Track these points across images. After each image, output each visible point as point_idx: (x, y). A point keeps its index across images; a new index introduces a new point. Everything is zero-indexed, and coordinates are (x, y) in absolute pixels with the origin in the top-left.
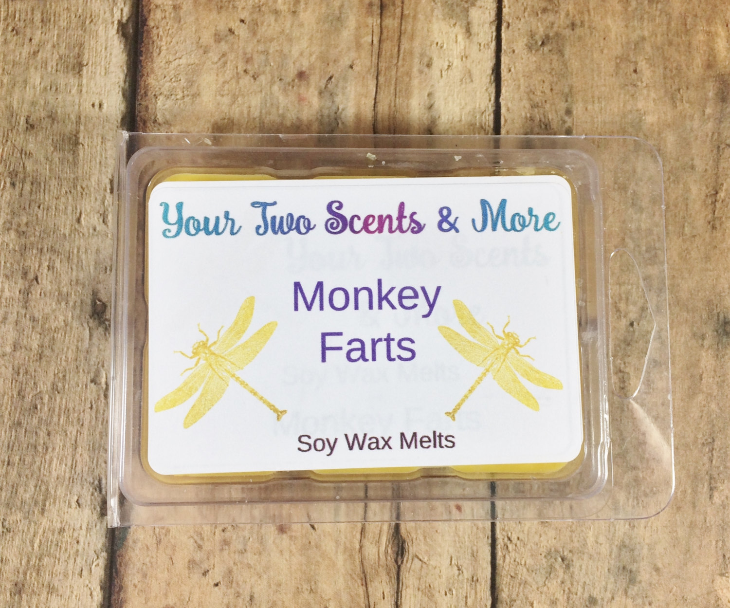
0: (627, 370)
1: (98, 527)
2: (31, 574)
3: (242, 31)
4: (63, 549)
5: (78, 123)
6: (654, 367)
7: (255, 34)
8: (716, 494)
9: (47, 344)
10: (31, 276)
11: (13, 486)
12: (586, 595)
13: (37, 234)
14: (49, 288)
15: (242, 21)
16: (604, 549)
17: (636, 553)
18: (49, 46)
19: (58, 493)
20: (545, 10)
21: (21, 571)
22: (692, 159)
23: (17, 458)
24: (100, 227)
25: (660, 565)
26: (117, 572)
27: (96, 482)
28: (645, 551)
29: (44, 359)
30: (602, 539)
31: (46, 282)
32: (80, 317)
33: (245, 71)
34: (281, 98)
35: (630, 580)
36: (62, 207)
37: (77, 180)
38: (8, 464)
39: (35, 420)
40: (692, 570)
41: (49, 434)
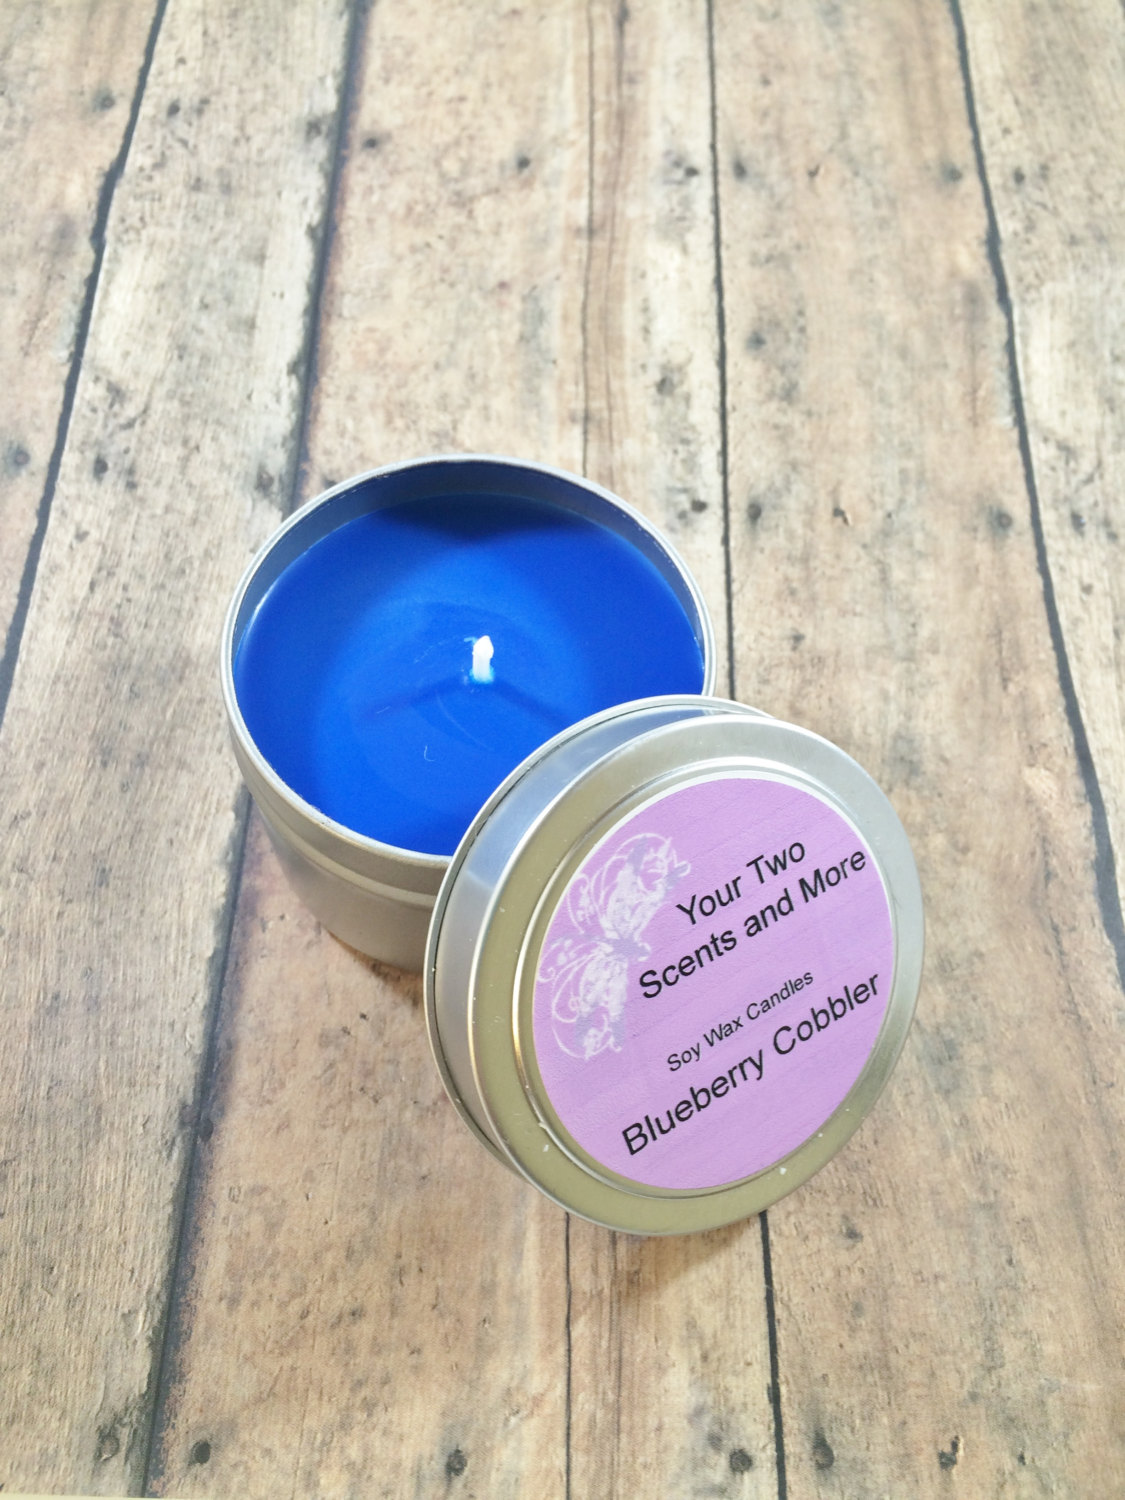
0: (888, 560)
2: (158, 747)
3: (440, 246)
4: (202, 720)
5: (256, 307)
7: (453, 248)
8: (1011, 686)
9: (203, 510)
10: (192, 444)
11: (148, 651)
13: (203, 405)
14: (211, 457)
15: (441, 237)
17: (916, 744)
19: (202, 660)
20: (766, 236)
21: (147, 740)
22: (945, 358)
23: (155, 622)
24: (273, 405)
25: (948, 755)
28: (928, 742)
29: (198, 526)
31: (208, 450)
32: (242, 488)
33: (442, 280)
34: (480, 304)
35: (911, 773)
38: (146, 626)
39: (181, 585)
40: (990, 761)
41: (196, 599)
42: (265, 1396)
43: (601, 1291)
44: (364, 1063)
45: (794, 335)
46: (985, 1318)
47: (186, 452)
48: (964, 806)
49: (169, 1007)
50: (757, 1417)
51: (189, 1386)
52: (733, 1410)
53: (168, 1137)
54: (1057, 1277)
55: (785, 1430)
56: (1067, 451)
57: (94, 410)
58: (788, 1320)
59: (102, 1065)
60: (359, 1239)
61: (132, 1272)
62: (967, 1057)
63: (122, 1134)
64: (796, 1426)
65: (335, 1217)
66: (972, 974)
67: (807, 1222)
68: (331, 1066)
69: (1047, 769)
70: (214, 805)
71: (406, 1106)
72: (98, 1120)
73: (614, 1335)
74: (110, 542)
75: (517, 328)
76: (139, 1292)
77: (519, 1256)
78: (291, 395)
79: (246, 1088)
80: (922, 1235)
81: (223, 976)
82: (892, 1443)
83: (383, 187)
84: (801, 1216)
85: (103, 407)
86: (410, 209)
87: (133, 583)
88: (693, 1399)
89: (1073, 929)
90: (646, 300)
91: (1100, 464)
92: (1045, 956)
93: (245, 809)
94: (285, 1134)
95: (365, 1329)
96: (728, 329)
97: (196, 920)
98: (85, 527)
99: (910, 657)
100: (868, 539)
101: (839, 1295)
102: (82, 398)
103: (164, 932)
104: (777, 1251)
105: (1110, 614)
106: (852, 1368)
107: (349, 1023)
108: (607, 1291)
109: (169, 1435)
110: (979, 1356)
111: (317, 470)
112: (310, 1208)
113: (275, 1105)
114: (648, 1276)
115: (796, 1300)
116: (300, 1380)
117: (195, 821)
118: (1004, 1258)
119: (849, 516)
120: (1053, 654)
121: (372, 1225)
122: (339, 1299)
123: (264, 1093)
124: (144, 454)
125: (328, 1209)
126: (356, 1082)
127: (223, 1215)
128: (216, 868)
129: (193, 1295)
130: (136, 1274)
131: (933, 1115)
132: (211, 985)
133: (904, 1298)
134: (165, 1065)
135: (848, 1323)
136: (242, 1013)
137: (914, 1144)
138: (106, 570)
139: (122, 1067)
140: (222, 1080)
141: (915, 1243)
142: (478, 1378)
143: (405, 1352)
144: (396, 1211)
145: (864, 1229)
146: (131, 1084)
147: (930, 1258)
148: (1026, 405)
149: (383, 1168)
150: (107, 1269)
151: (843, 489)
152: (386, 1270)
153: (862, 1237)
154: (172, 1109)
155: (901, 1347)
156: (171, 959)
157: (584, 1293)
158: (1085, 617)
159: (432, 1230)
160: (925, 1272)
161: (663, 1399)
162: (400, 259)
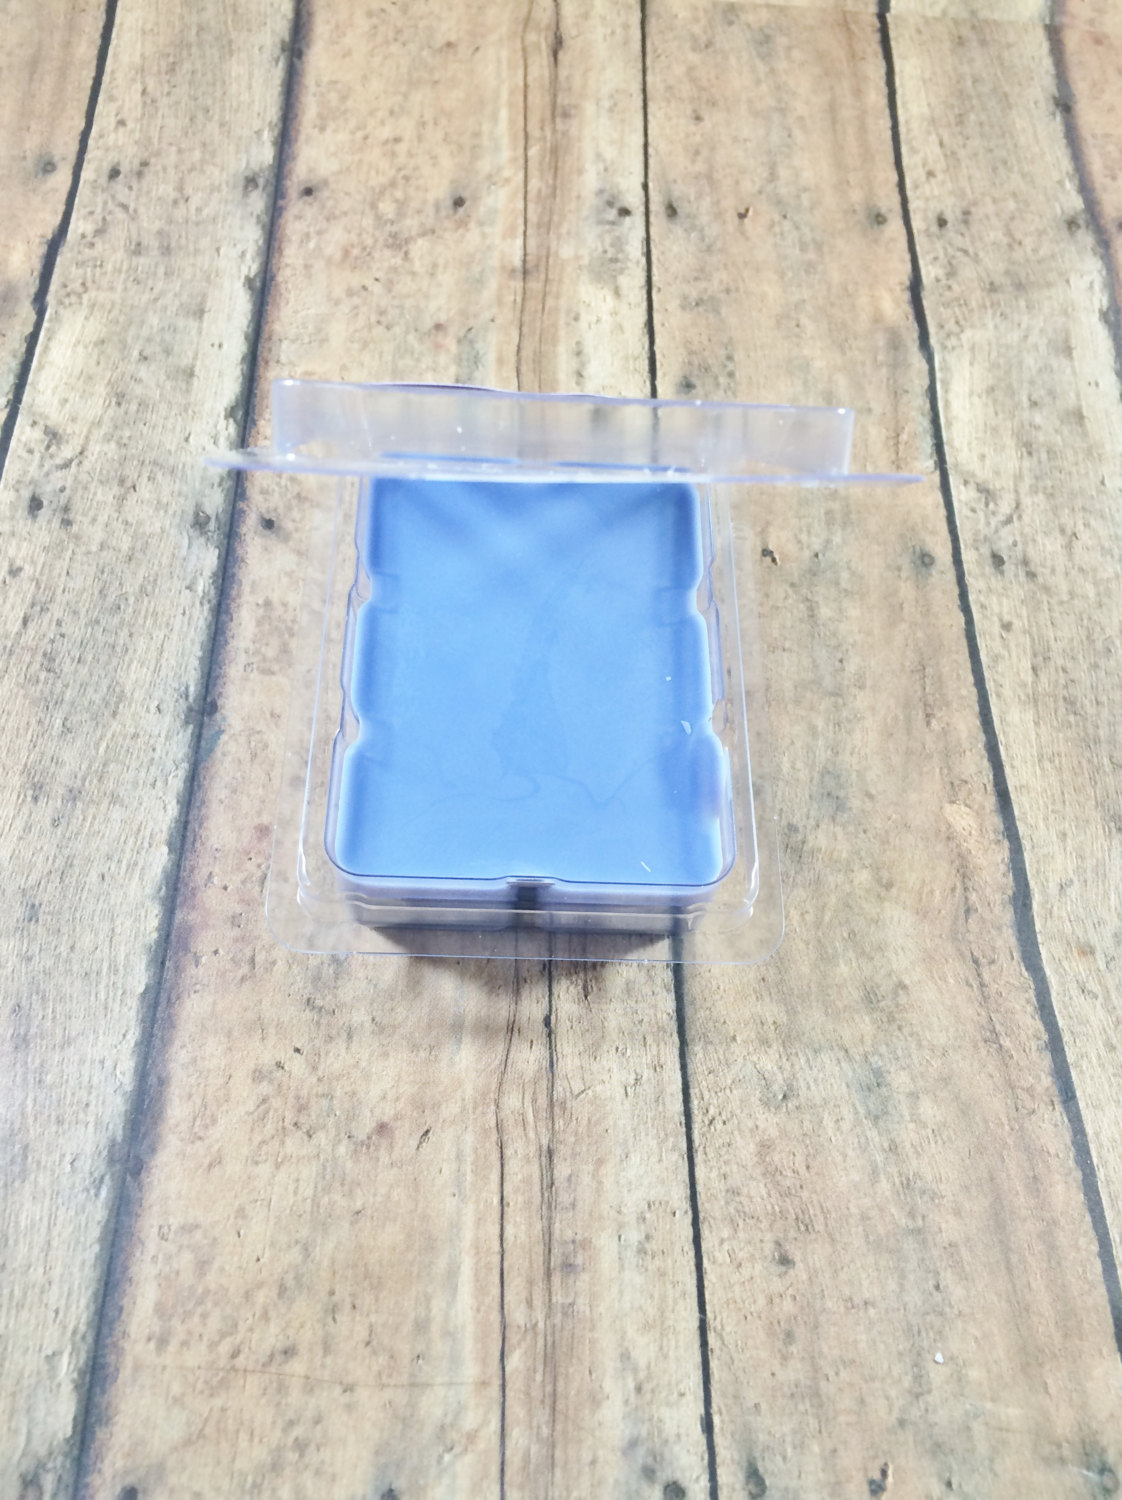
0: (816, 599)
1: (180, 735)
2: (91, 782)
3: (377, 289)
4: (135, 756)
5: (195, 357)
6: (846, 596)
7: (390, 291)
8: (934, 722)
9: (138, 547)
10: (129, 484)
11: (81, 685)
12: (784, 823)
13: (140, 447)
14: (147, 496)
15: (377, 280)
16: (803, 775)
17: (843, 780)
18: (170, 295)
19: (136, 695)
20: (696, 279)
21: (79, 776)
22: (868, 403)
23: (90, 657)
24: (210, 447)
25: (873, 792)
26: (199, 787)
27: (183, 689)
28: (854, 776)
29: (133, 562)
30: (799, 765)
31: (145, 490)
32: (179, 526)
33: (379, 322)
34: (416, 345)
35: (837, 808)
36: (170, 426)
37: (189, 404)
38: (79, 661)
39: (116, 620)
40: (913, 797)
41: (131, 635)
42: (194, 1437)
43: (536, 1324)
44: (298, 1098)
45: (722, 380)
46: (913, 1345)
47: (123, 491)
48: (888, 842)
49: (100, 1044)
50: (691, 1449)
51: (116, 1429)
52: (667, 1441)
53: (96, 1175)
54: (982, 1301)
55: (719, 1460)
56: (987, 493)
57: (31, 451)
58: (721, 1350)
59: (29, 1102)
60: (291, 1276)
61: (57, 1312)
62: (895, 1084)
63: (49, 1173)
64: (729, 1456)
65: (266, 1255)
66: (897, 1006)
67: (741, 1250)
68: (264, 1101)
69: (966, 805)
70: (147, 839)
71: (340, 1141)
72: (26, 1157)
73: (548, 1369)
74: (44, 578)
75: (453, 370)
76: (63, 1334)
77: (454, 1290)
78: (228, 438)
79: (177, 1126)
80: (852, 1261)
81: (155, 1015)
82: (823, 1470)
83: (319, 233)
84: (734, 1242)
85: (39, 449)
86: (346, 253)
87: (68, 619)
88: (627, 1432)
89: (992, 962)
90: (578, 343)
91: (1018, 506)
92: (967, 988)
93: (178, 845)
94: (216, 1171)
95: (297, 1367)
96: (659, 373)
97: (127, 956)
98: (18, 563)
99: (837, 693)
100: (796, 579)
101: (771, 1323)
102: (19, 440)
103: (94, 968)
104: (710, 1279)
105: (1029, 651)
106: (783, 1396)
107: (281, 1057)
108: (541, 1325)
109: (94, 1480)
110: (907, 1382)
111: (254, 509)
112: (242, 1246)
113: (206, 1141)
114: (582, 1308)
115: (728, 1329)
116: (230, 1421)
117: (128, 855)
118: (932, 1283)
119: (777, 556)
120: (974, 690)
121: (304, 1262)
122: (271, 1337)
123: (196, 1130)
124: (80, 492)
125: (260, 1246)
126: (290, 1116)
127: (152, 1253)
128: (148, 903)
129: (120, 1335)
130: (61, 1315)
131: (863, 1140)
132: (143, 1021)
133: (834, 1324)
134: (94, 1103)
135: (780, 1351)
136: (174, 1049)
137: (845, 1169)
138: (40, 606)
139: (50, 1107)
140: (152, 1117)
141: (846, 1269)
142: (412, 1416)
143: (338, 1390)
144: (330, 1246)
145: (796, 1255)
146: (60, 1121)
147: (861, 1284)
148: (946, 448)
149: (316, 1203)
150: (30, 1309)
151: (771, 529)
152: (319, 1307)
153: (794, 1264)
154: (101, 1147)
155: (831, 1374)
156: (102, 996)
157: (519, 1327)
158: (1006, 654)
159: (366, 1264)
160: (855, 1299)
161: (597, 1433)
162: (337, 303)
